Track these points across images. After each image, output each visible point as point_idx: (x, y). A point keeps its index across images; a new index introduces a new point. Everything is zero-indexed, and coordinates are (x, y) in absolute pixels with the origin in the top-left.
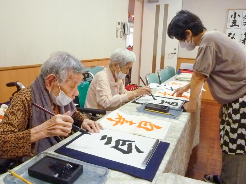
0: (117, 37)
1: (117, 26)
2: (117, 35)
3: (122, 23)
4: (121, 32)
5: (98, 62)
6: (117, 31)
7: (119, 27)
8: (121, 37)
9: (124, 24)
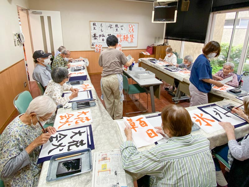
0: (16, 45)
1: (14, 38)
2: (15, 45)
3: (17, 34)
4: (17, 41)
5: (6, 71)
6: (15, 41)
7: (16, 37)
8: (18, 45)
9: (19, 34)
